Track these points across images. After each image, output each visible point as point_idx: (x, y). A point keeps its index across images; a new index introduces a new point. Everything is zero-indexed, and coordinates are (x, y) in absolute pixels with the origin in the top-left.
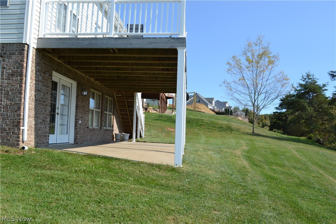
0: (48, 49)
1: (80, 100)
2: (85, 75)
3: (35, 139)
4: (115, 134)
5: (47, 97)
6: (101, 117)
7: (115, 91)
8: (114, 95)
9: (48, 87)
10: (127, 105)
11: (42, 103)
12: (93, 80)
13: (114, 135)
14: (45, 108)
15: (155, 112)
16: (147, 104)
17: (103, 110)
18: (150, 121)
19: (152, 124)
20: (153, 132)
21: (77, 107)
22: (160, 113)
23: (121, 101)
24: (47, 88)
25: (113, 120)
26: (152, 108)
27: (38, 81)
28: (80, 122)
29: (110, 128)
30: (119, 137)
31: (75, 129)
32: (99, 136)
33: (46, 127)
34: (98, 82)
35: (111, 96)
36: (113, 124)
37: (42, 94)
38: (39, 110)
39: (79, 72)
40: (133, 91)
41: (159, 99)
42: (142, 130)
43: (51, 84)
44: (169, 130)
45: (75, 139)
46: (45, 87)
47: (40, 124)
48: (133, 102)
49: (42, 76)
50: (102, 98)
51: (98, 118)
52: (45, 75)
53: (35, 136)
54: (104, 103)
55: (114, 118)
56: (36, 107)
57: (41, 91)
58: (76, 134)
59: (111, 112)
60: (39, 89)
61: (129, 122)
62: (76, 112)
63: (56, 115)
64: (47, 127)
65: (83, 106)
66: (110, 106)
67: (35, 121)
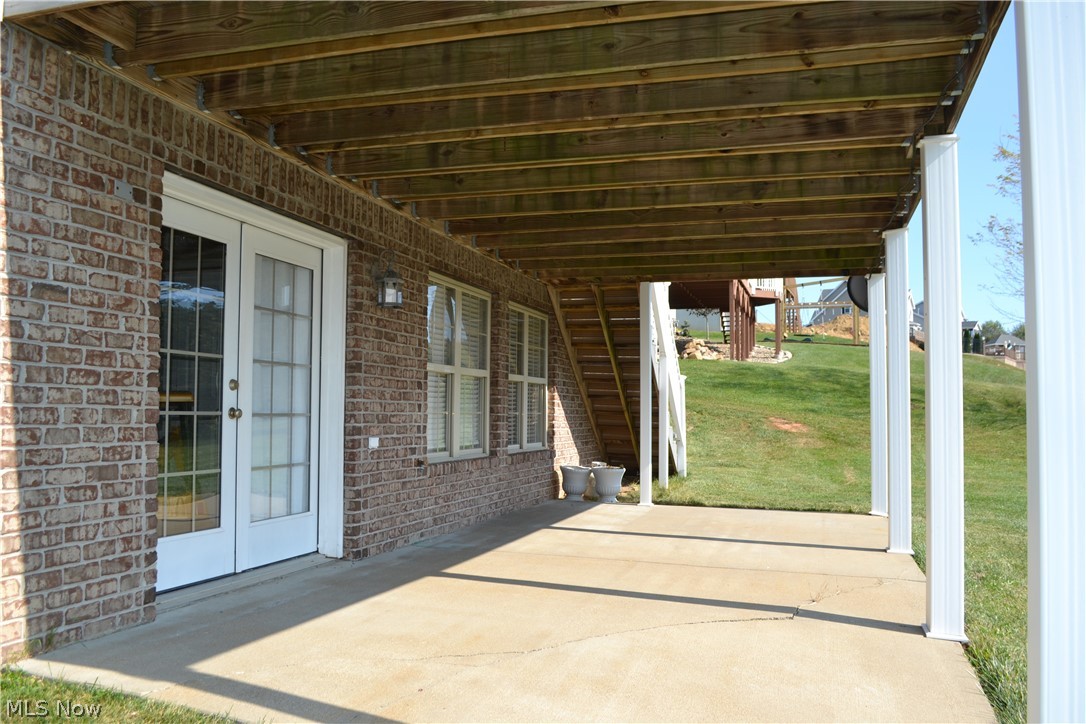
0: (67, 17)
1: (366, 329)
2: (390, 201)
3: (27, 601)
4: (561, 468)
5: (122, 330)
6: (494, 401)
7: (556, 281)
8: (550, 301)
9: (128, 267)
10: (611, 338)
11: (83, 366)
12: (442, 233)
13: (560, 473)
14: (107, 393)
15: (714, 356)
16: (683, 327)
17: (502, 371)
18: (702, 393)
19: (708, 405)
20: (717, 438)
21: (352, 367)
22: (732, 358)
23: (584, 325)
24: (124, 277)
25: (552, 409)
26: (702, 341)
27: (37, 228)
28: (374, 443)
29: (537, 446)
30: (578, 485)
31: (349, 482)
32: (484, 491)
33: (123, 508)
34: (466, 243)
35: (536, 306)
36: (552, 426)
37: (82, 314)
38: (52, 411)
39: (353, 190)
40: (634, 277)
41: (727, 309)
42: (678, 442)
43: (152, 250)
44: (779, 431)
45: (351, 532)
46: (104, 271)
47: (70, 500)
48: (637, 324)
49: (76, 201)
50: (495, 315)
51: (478, 409)
52: (98, 195)
53: (27, 580)
54: (503, 336)
55: (557, 401)
56: (24, 395)
57: (66, 292)
58: (354, 504)
59: (542, 376)
60: (50, 281)
61: (622, 412)
62: (351, 395)
63: (228, 424)
64: (133, 508)
65: (391, 360)
66: (534, 347)
67: (21, 485)
